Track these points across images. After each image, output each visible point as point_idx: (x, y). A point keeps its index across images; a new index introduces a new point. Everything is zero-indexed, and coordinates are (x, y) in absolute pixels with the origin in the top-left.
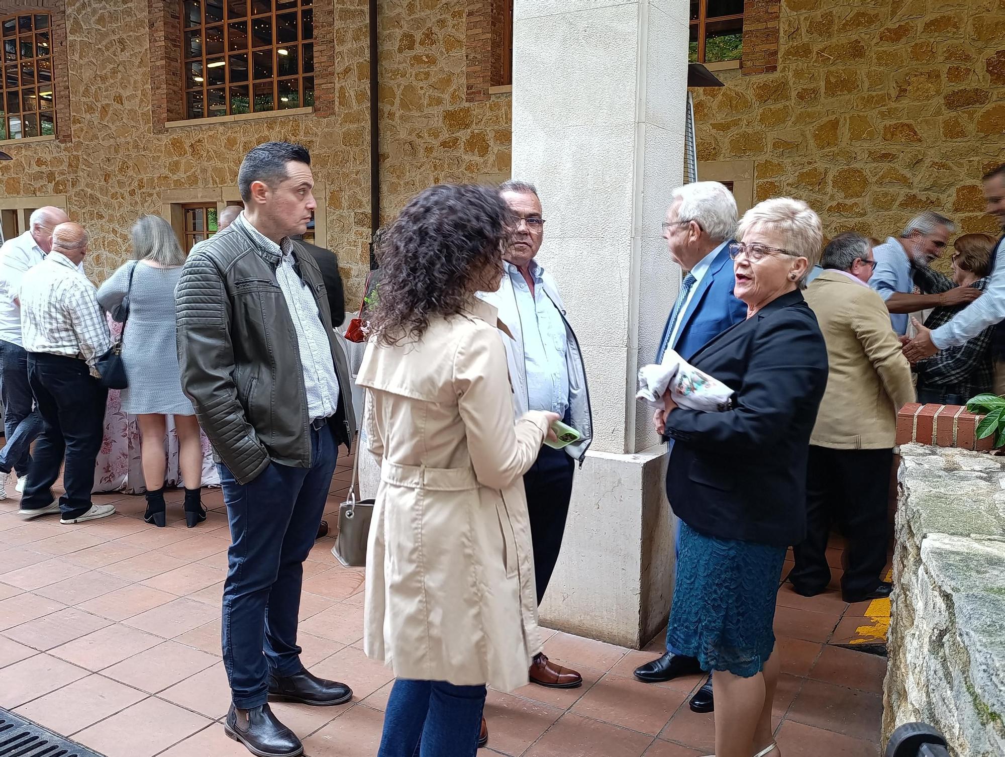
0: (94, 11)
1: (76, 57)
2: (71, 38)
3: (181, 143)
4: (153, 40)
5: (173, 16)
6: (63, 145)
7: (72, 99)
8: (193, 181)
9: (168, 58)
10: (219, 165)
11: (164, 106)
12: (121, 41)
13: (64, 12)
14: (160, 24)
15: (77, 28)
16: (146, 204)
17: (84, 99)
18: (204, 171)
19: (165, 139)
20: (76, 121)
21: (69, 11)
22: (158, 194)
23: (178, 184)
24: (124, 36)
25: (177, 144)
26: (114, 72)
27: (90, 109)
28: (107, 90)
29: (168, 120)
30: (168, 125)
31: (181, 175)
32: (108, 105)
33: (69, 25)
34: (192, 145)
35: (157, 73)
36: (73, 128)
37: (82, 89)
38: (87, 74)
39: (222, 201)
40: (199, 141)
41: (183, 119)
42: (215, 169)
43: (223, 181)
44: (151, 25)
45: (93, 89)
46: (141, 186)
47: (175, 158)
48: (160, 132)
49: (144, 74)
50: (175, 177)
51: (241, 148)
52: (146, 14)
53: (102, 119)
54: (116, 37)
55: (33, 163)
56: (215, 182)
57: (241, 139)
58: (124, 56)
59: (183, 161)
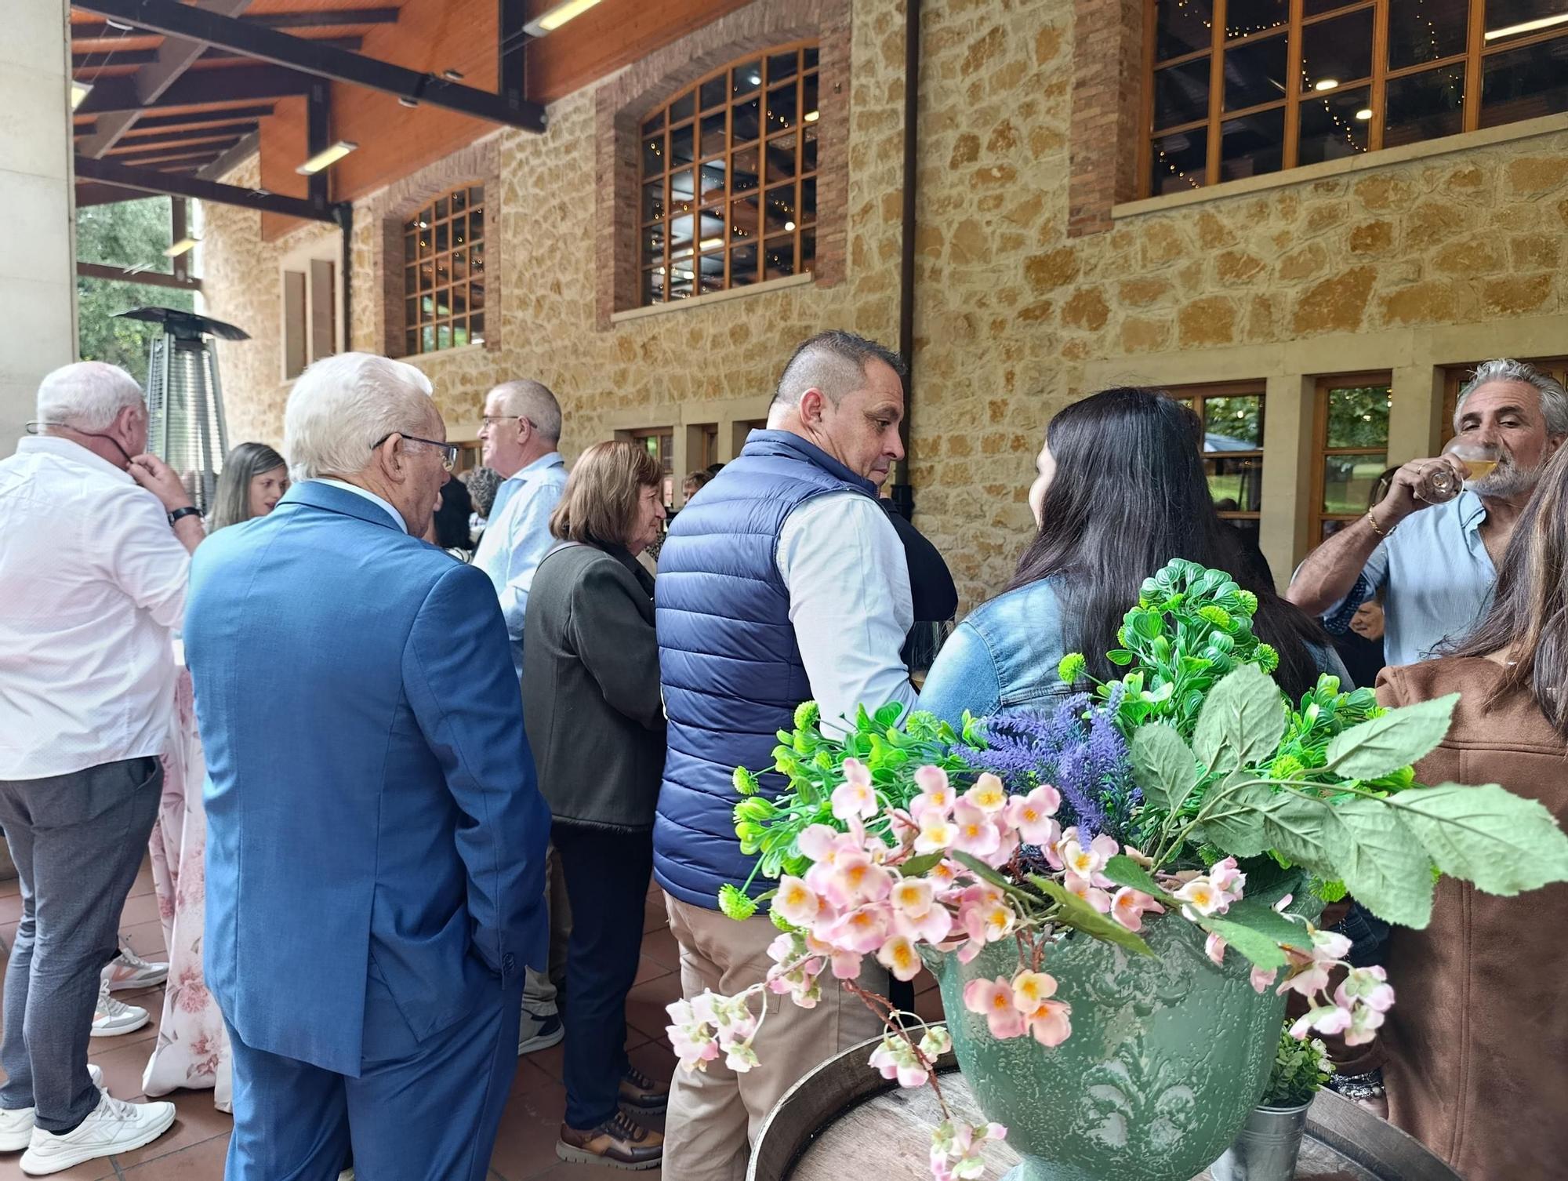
0: (532, 171)
1: (509, 235)
2: (505, 210)
3: (630, 343)
4: (600, 200)
5: (627, 164)
6: (490, 356)
7: (504, 291)
8: (644, 396)
9: (619, 223)
10: (678, 371)
11: (611, 291)
12: (562, 207)
13: (498, 177)
14: (609, 176)
15: (512, 196)
16: (585, 432)
17: (517, 292)
18: (659, 381)
19: (611, 338)
20: (507, 322)
21: (505, 174)
22: (600, 417)
23: (625, 401)
24: (566, 199)
25: (624, 344)
26: (553, 250)
27: (523, 303)
28: (543, 276)
29: (616, 310)
30: (615, 317)
31: (629, 389)
32: (543, 297)
33: (503, 192)
34: (644, 346)
35: (604, 246)
36: (504, 330)
37: (514, 277)
38: (521, 256)
39: (681, 425)
40: (654, 338)
41: (635, 307)
42: (674, 379)
43: (683, 396)
44: (599, 178)
45: (527, 275)
46: (579, 407)
47: (622, 366)
48: (605, 329)
49: (588, 250)
50: (622, 393)
51: (709, 345)
52: (592, 164)
53: (536, 316)
54: (555, 202)
55: (457, 381)
56: (672, 397)
57: (710, 330)
58: (564, 228)
59: (633, 368)
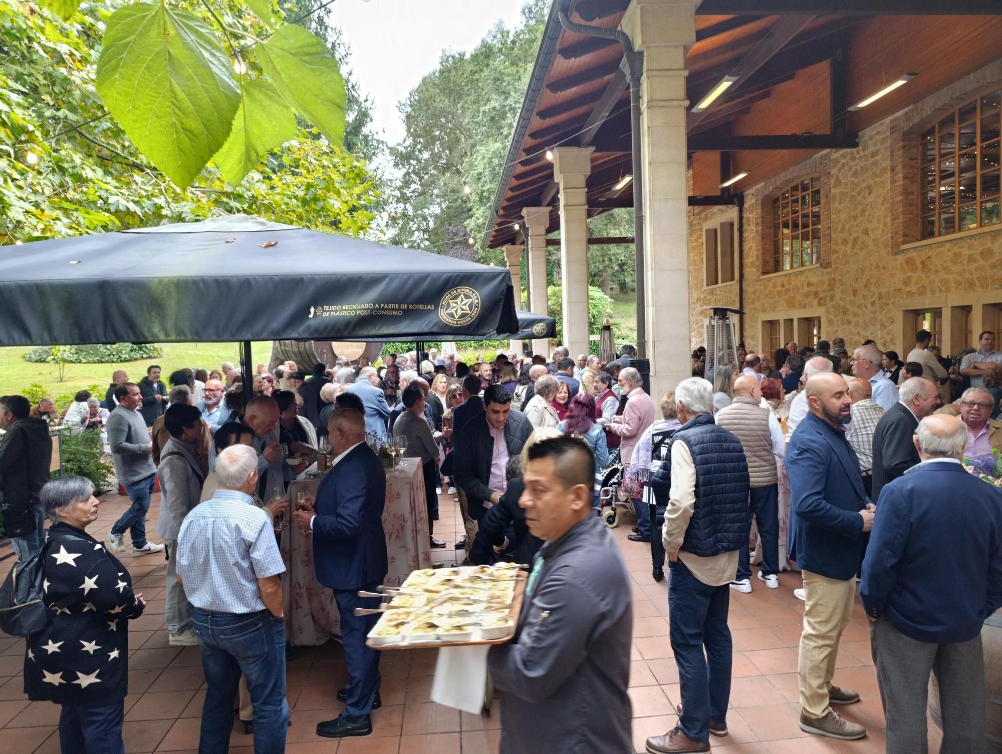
0: (850, 169)
1: (837, 205)
2: (833, 191)
3: (913, 261)
4: (893, 181)
5: (911, 159)
6: (825, 271)
7: (833, 236)
8: (922, 292)
9: (906, 193)
10: (945, 276)
11: (901, 232)
12: (869, 188)
13: (829, 173)
14: (899, 168)
15: (838, 183)
16: (884, 312)
17: (841, 235)
18: (931, 283)
19: (901, 258)
20: (836, 252)
21: (833, 172)
22: (893, 303)
23: (910, 294)
24: (872, 183)
25: (910, 262)
26: (863, 211)
27: (845, 242)
28: (857, 226)
29: (904, 243)
30: (903, 247)
31: (913, 288)
32: (858, 237)
33: (832, 182)
34: (922, 262)
35: (896, 207)
36: (833, 257)
37: (840, 228)
38: (843, 216)
39: (947, 307)
40: (929, 258)
41: (917, 240)
42: (942, 280)
43: (948, 290)
44: (893, 170)
45: (847, 226)
46: (880, 298)
47: (909, 274)
48: (897, 254)
49: (885, 210)
50: (908, 289)
51: (966, 260)
52: (889, 162)
53: (853, 248)
54: (865, 185)
55: (805, 286)
56: (941, 291)
57: (965, 252)
58: (870, 199)
59: (915, 275)
